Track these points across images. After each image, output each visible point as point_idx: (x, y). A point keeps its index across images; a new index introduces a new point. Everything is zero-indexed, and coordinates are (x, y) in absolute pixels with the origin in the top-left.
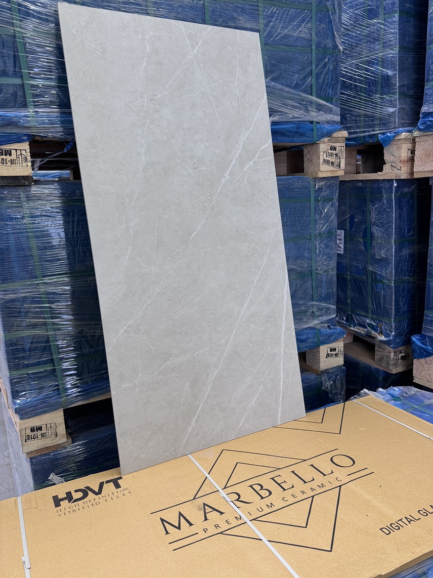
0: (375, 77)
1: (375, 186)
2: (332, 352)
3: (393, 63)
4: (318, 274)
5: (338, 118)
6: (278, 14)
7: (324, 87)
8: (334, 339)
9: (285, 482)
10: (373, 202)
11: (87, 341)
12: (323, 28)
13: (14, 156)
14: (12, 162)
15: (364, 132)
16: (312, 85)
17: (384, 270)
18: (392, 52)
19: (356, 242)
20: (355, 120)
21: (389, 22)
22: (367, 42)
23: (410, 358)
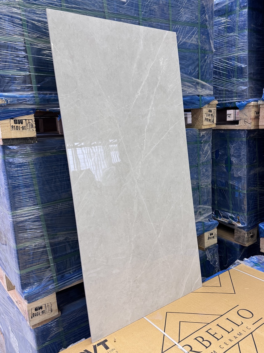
0: (233, 68)
1: (233, 133)
2: (211, 236)
3: (245, 60)
4: (202, 188)
5: (212, 93)
6: (180, 29)
7: (205, 74)
8: (213, 227)
9: (216, 333)
10: (232, 143)
11: (70, 244)
12: (204, 38)
13: (24, 124)
15: (225, 100)
16: (198, 73)
17: (240, 184)
18: (244, 53)
19: (220, 166)
20: (219, 93)
21: (242, 35)
22: (227, 47)
23: (255, 236)
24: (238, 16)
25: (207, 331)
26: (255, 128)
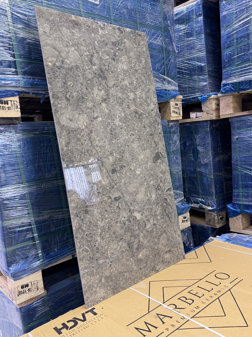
0: (194, 67)
1: (198, 125)
2: (185, 219)
3: (203, 59)
4: (174, 174)
5: (177, 88)
7: (170, 71)
8: (186, 211)
9: (197, 293)
10: (197, 133)
12: (168, 41)
13: (10, 105)
14: (9, 108)
15: (189, 96)
16: (164, 70)
17: (207, 170)
18: (202, 54)
19: (188, 156)
20: (183, 90)
21: (199, 39)
22: (187, 49)
23: (225, 218)
24: (195, 22)
25: (189, 292)
26: (216, 119)
